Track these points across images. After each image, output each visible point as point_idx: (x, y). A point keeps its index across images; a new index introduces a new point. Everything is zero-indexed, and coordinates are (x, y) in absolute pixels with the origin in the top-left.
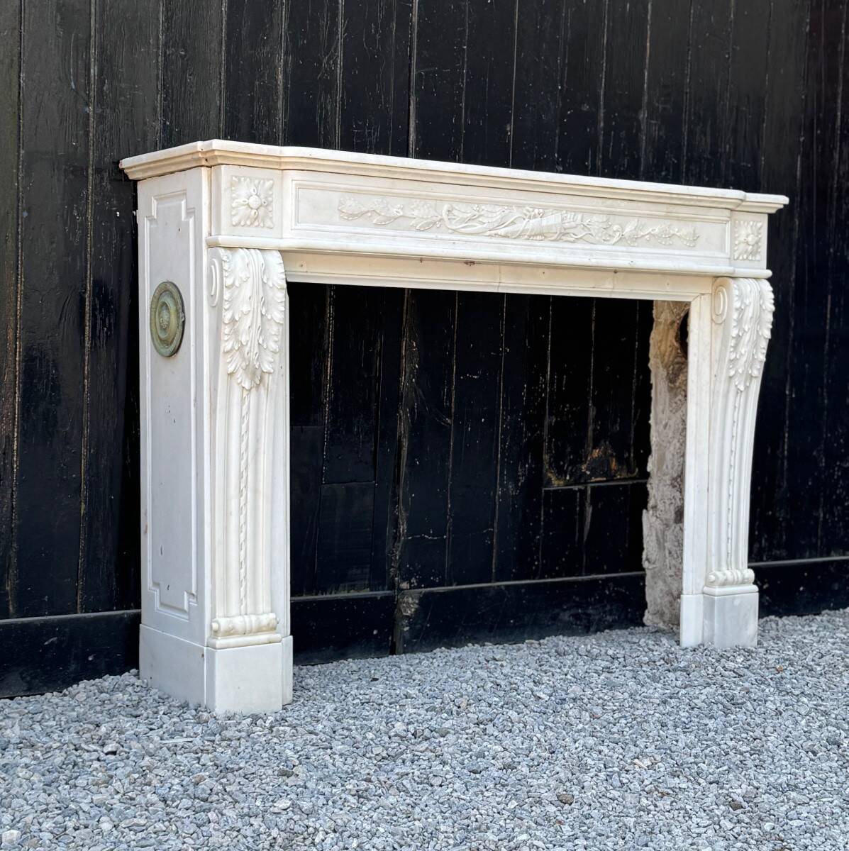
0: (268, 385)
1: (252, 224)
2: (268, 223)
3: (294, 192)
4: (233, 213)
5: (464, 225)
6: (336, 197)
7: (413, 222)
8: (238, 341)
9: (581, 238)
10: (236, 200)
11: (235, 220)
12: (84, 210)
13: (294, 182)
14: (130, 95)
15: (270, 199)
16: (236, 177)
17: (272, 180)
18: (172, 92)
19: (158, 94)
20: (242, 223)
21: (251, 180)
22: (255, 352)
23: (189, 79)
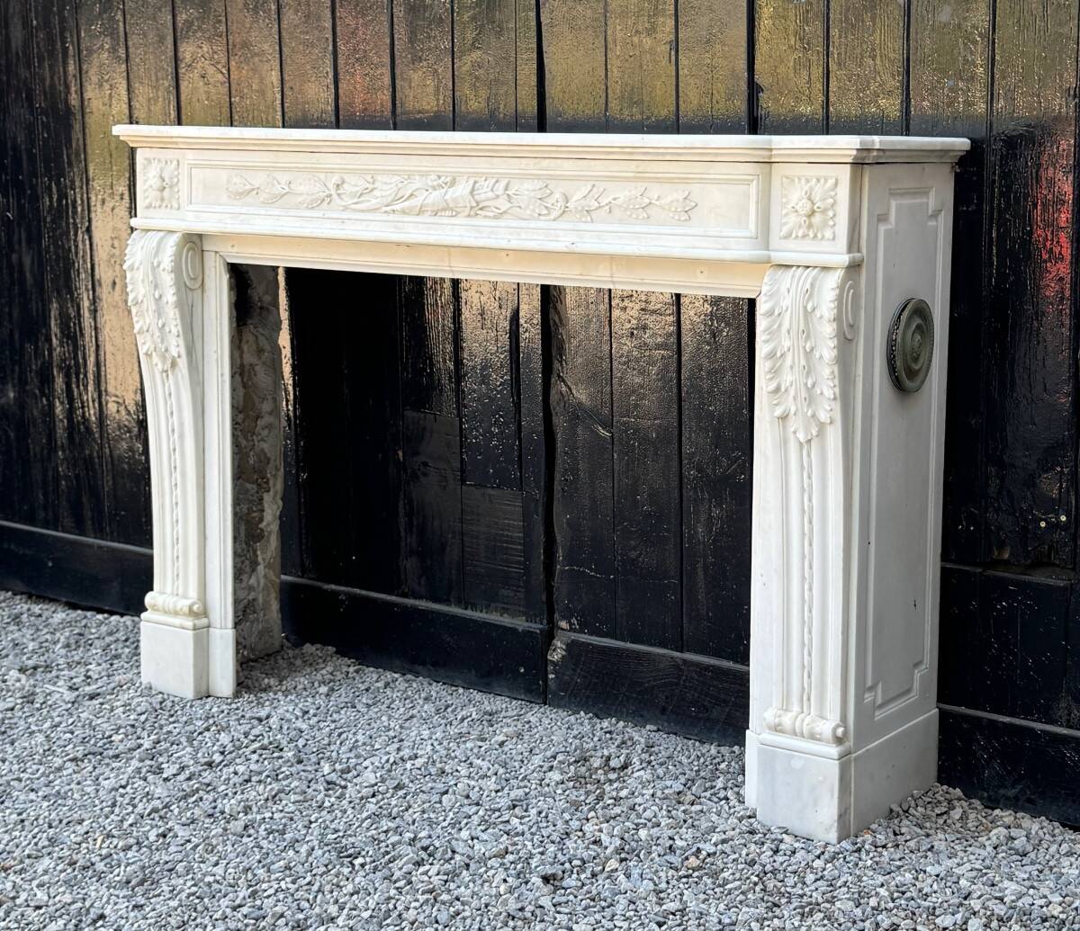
5: (356, 200)
6: (224, 175)
7: (300, 199)
9: (505, 212)
10: (147, 183)
16: (146, 159)
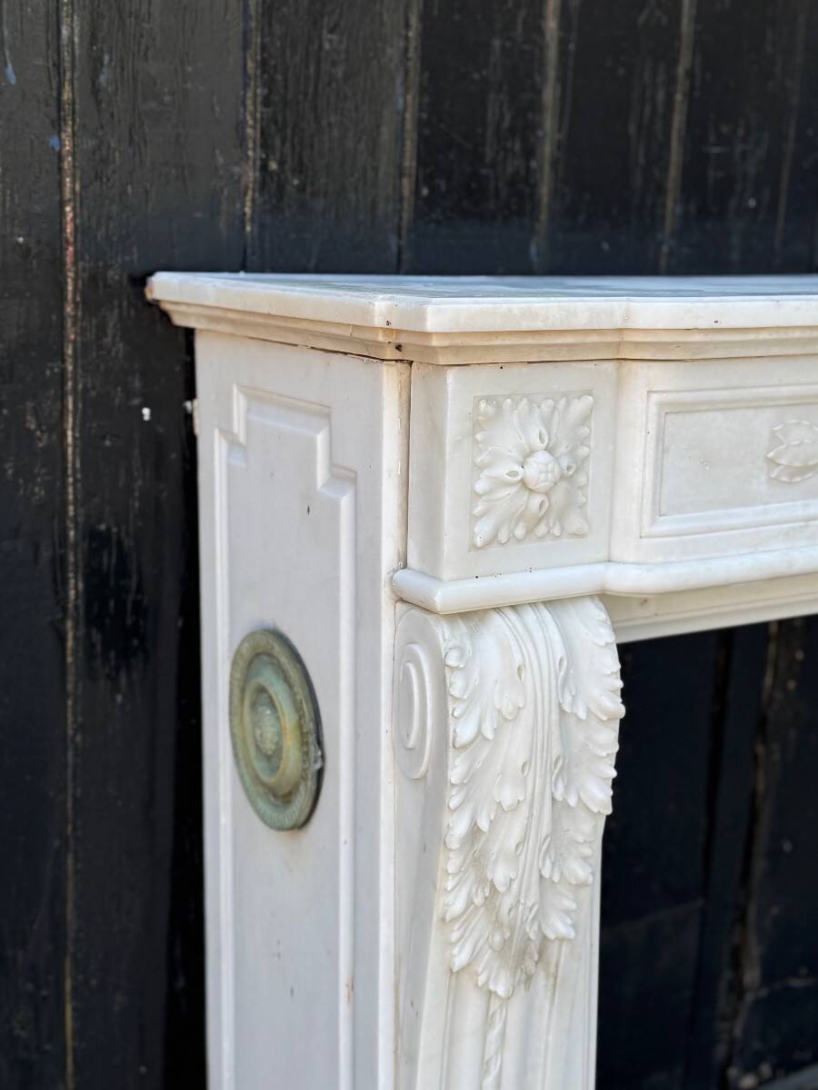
0: (557, 966)
1: (529, 532)
2: (575, 523)
3: (652, 428)
4: (477, 511)
6: (762, 421)
8: (482, 881)
10: (486, 472)
11: (483, 530)
12: (56, 414)
13: (655, 398)
14: (172, 93)
15: (583, 451)
16: (488, 399)
17: (590, 393)
18: (286, 80)
19: (246, 86)
20: (503, 536)
21: (530, 402)
22: (529, 904)
23: (329, 41)
